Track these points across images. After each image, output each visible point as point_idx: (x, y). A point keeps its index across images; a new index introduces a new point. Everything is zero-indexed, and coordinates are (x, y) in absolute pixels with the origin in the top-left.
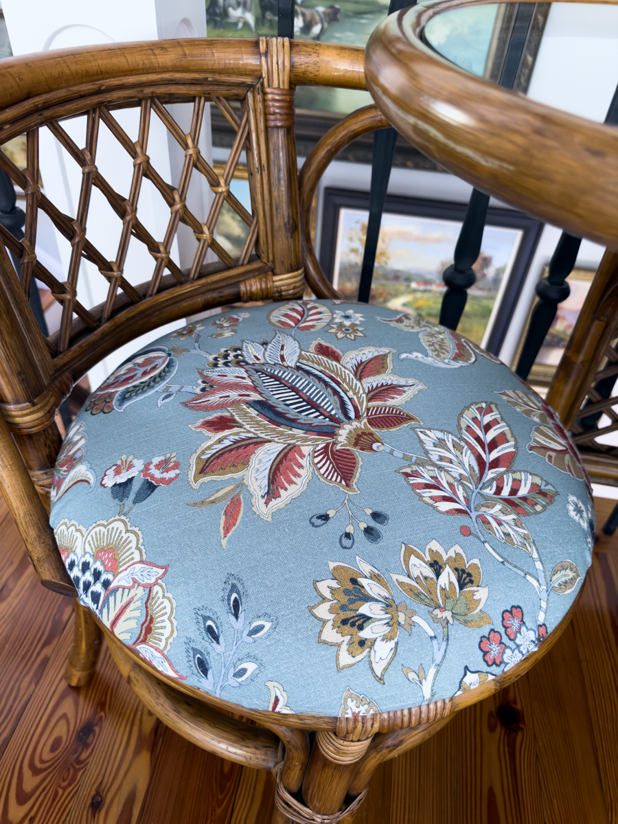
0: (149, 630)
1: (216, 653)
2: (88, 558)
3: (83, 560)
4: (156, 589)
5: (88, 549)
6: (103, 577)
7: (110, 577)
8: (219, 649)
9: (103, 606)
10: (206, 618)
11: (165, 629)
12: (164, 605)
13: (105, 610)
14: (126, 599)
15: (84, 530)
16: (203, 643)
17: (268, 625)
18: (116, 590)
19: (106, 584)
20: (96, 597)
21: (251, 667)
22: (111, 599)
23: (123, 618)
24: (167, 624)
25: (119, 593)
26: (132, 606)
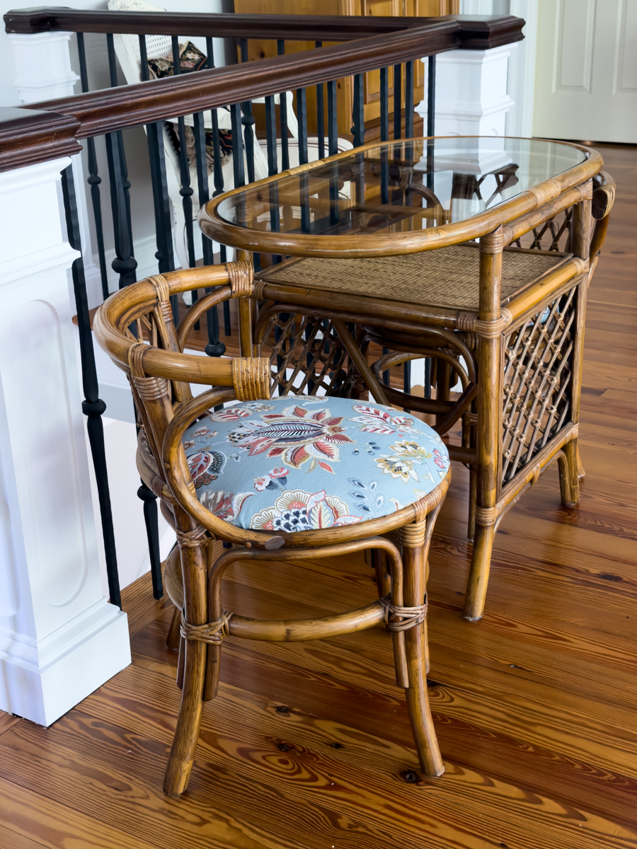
0: (336, 512)
1: (366, 501)
2: (286, 513)
3: (284, 515)
4: (327, 498)
5: (281, 510)
6: (301, 511)
7: (304, 509)
8: (366, 499)
9: (310, 521)
10: (354, 494)
11: (342, 507)
12: (335, 501)
13: (312, 521)
14: (318, 511)
15: (272, 507)
16: (360, 501)
17: (375, 483)
18: (311, 511)
19: (304, 512)
20: (304, 521)
21: (381, 498)
22: (312, 515)
23: (322, 517)
24: (342, 505)
25: (313, 510)
26: (323, 511)
